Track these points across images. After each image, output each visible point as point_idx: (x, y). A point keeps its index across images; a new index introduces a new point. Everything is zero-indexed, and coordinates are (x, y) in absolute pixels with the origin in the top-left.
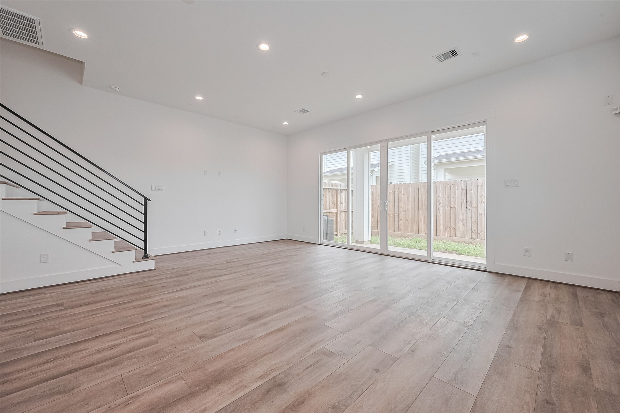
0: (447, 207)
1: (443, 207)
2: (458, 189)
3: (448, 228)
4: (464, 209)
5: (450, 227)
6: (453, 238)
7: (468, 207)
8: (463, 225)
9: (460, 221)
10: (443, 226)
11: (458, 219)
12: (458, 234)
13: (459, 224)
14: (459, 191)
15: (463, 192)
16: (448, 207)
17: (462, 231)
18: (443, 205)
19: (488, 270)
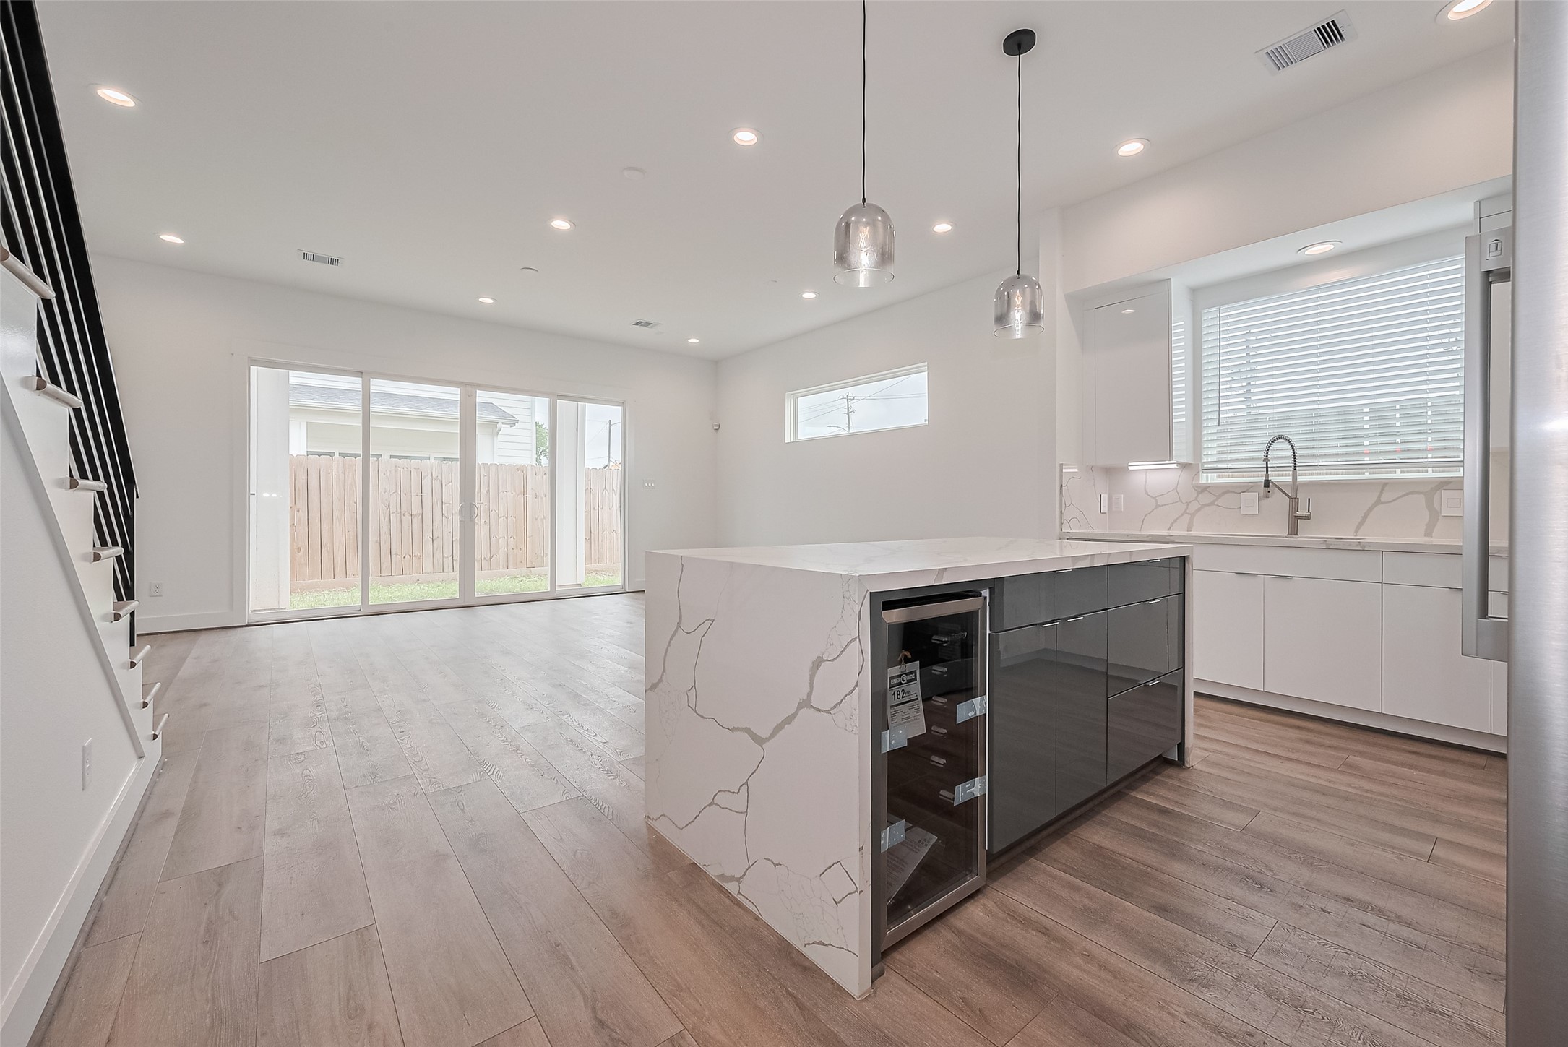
0: (404, 515)
1: (394, 515)
2: (425, 477)
3: (407, 557)
4: (438, 517)
5: (410, 556)
6: (417, 576)
7: (445, 513)
8: (437, 550)
9: (431, 540)
10: (396, 554)
11: (428, 536)
12: (428, 567)
13: (428, 548)
14: (427, 483)
15: (437, 484)
16: (406, 514)
17: (435, 559)
18: (395, 510)
19: (627, 590)
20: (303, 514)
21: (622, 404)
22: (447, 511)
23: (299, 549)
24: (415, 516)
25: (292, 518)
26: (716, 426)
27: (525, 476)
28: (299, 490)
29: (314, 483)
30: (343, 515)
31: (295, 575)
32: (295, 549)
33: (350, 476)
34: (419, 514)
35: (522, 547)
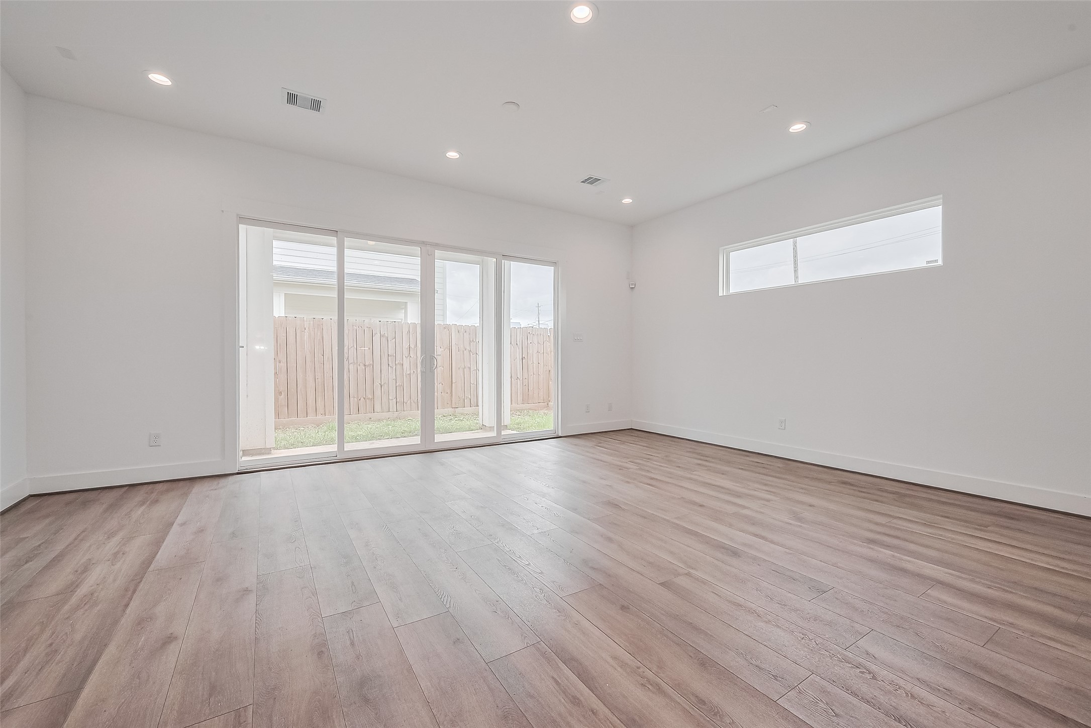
0: (359, 365)
1: (352, 364)
2: (375, 334)
3: (362, 399)
4: (385, 367)
5: (364, 398)
6: (370, 415)
7: (390, 363)
8: (384, 393)
9: (380, 385)
10: (354, 397)
11: (377, 382)
12: (378, 407)
13: (378, 392)
14: (377, 338)
15: (384, 340)
16: (361, 364)
17: (383, 401)
18: (352, 361)
19: (560, 435)
20: (283, 365)
21: (554, 264)
22: (392, 362)
23: (281, 393)
24: (368, 366)
25: (276, 368)
26: (632, 284)
27: (450, 334)
28: (280, 345)
29: (291, 339)
30: (314, 365)
31: (278, 415)
32: (278, 393)
33: (319, 333)
34: (371, 364)
35: (449, 391)
